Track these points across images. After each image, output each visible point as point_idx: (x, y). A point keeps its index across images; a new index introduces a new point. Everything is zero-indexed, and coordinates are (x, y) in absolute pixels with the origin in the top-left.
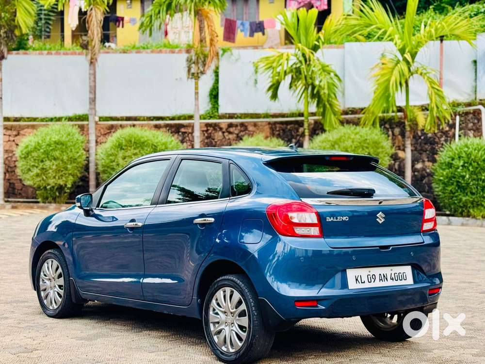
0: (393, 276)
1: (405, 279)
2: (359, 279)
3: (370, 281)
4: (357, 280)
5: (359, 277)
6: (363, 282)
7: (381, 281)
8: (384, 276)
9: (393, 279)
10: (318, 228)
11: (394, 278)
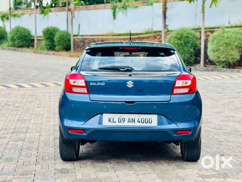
0: (140, 120)
1: (150, 122)
2: (112, 120)
3: (120, 121)
4: (110, 120)
5: (112, 119)
6: (114, 121)
7: (129, 122)
8: (132, 119)
9: (139, 122)
10: (86, 88)
11: (141, 121)
